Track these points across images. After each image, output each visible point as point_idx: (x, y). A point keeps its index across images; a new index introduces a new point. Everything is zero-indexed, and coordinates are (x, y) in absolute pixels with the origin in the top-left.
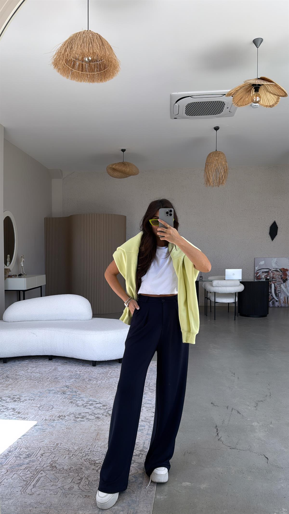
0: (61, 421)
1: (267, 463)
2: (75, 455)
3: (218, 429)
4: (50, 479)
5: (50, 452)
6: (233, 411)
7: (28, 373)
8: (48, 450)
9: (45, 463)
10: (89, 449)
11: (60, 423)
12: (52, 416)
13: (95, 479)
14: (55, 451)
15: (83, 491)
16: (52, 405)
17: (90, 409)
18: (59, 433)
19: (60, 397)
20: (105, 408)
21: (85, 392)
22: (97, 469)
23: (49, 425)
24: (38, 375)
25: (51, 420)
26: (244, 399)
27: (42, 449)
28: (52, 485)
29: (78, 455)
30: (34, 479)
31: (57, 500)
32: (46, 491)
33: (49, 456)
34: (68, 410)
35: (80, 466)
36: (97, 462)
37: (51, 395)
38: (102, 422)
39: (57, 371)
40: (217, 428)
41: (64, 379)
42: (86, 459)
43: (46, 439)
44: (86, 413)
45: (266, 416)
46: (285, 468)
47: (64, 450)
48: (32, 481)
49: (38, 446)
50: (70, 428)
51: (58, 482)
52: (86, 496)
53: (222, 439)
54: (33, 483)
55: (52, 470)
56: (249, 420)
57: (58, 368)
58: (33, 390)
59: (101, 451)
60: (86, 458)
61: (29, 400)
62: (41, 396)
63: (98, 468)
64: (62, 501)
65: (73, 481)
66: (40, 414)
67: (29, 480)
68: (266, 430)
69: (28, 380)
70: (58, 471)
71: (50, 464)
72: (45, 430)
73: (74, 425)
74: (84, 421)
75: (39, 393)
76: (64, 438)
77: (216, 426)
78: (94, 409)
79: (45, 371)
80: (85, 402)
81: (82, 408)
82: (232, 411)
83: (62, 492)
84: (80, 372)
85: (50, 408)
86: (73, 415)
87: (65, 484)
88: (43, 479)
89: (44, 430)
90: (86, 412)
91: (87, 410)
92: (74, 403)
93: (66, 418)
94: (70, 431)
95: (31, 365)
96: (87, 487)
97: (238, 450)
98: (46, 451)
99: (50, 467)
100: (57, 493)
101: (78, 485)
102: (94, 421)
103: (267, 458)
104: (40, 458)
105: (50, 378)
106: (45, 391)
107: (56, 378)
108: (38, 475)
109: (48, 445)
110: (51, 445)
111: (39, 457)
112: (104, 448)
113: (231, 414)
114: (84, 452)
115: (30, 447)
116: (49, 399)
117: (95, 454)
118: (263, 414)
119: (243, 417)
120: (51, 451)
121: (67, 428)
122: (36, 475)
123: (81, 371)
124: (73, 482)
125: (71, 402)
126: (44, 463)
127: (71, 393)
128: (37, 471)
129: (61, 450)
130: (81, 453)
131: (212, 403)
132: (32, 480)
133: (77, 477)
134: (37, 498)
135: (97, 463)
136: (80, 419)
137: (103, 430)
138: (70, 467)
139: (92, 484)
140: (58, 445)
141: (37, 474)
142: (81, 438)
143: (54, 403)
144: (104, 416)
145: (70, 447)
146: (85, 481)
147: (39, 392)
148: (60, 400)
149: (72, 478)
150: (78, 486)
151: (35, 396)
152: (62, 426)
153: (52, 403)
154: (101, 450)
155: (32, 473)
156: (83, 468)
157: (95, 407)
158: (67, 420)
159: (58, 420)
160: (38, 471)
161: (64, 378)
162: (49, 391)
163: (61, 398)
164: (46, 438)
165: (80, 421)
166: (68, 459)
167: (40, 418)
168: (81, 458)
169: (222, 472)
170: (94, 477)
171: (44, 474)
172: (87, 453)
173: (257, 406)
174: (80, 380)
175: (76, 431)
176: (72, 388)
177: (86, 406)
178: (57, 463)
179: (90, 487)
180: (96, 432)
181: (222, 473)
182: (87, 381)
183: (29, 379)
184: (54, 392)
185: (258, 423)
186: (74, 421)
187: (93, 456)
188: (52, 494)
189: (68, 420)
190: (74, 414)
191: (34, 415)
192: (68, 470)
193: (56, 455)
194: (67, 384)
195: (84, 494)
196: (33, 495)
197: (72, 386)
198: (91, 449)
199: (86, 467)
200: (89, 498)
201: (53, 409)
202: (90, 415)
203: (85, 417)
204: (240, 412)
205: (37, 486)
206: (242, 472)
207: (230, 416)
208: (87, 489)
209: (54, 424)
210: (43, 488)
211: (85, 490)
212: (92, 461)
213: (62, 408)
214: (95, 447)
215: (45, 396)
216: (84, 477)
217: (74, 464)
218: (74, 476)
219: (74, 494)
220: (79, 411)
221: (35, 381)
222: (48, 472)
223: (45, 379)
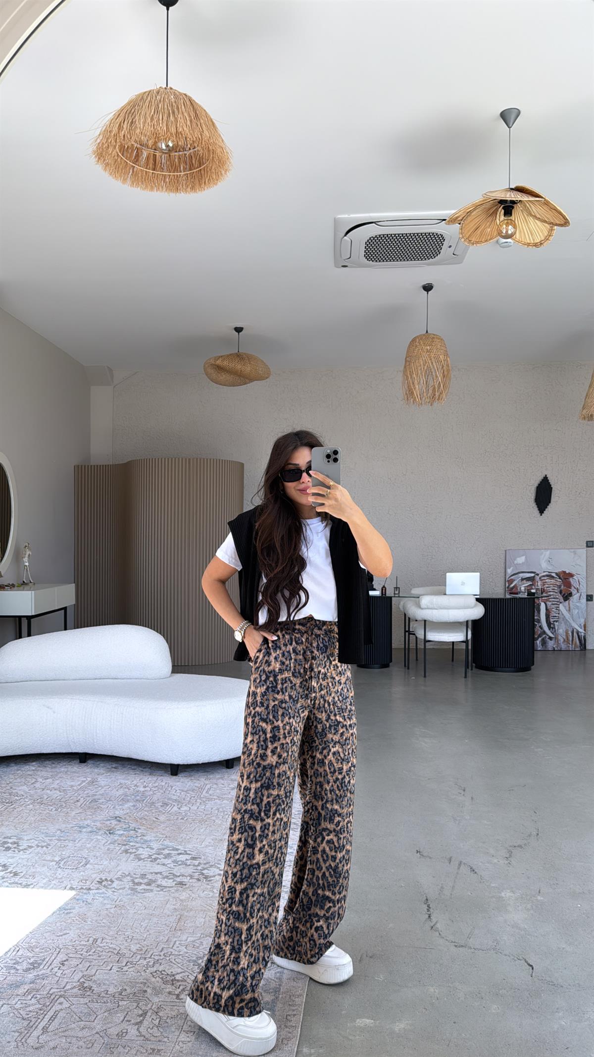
0: (104, 890)
1: (532, 977)
2: (131, 963)
3: (430, 906)
4: (78, 1015)
5: (80, 956)
6: (462, 867)
7: (36, 789)
8: (76, 952)
9: (69, 981)
10: (163, 949)
11: (102, 895)
12: (86, 880)
13: (174, 1013)
14: (89, 955)
15: (147, 1039)
16: (86, 857)
17: (164, 865)
18: (99, 915)
19: (102, 840)
20: (196, 864)
21: (155, 830)
22: (177, 992)
23: (78, 900)
24: (56, 794)
25: (82, 888)
26: (484, 843)
27: (62, 950)
28: (83, 1028)
29: (138, 963)
30: (46, 1015)
32: (69, 1040)
33: (78, 965)
34: (119, 868)
35: (142, 985)
36: (178, 977)
37: (84, 836)
38: (190, 892)
39: (96, 786)
40: (429, 903)
41: (111, 802)
42: (156, 972)
43: (71, 929)
44: (156, 873)
45: (528, 878)
46: (569, 987)
47: (108, 952)
48: (39, 1020)
49: (53, 943)
50: (123, 906)
51: (96, 1021)
52: (153, 1050)
53: (438, 925)
54: (42, 1023)
55: (83, 996)
56: (493, 885)
57: (99, 780)
58: (45, 826)
59: (187, 955)
60: (155, 969)
61: (38, 846)
62: (62, 838)
63: (180, 990)
65: (126, 1019)
66: (60, 877)
67: (34, 1018)
68: (529, 906)
69: (36, 804)
70: (95, 997)
71: (78, 983)
73: (131, 899)
74: (152, 891)
75: (59, 831)
76: (109, 927)
77: (427, 900)
78: (174, 866)
79: (72, 786)
80: (154, 851)
81: (149, 864)
82: (459, 868)
83: (103, 1041)
84: (145, 787)
85: (81, 865)
86: (129, 878)
87: (109, 1026)
88: (65, 1015)
89: (68, 910)
90: (156, 871)
91: (159, 869)
92: (131, 853)
93: (114, 885)
94: (123, 911)
95: (43, 773)
96: (155, 1031)
97: (470, 948)
98: (71, 955)
99: (79, 989)
100: (93, 1045)
101: (137, 1026)
102: (173, 891)
103: (531, 966)
104: (59, 969)
105: (82, 800)
106: (73, 827)
107: (94, 800)
108: (52, 1007)
109: (75, 942)
110: (83, 943)
111: (56, 967)
112: (193, 948)
113: (457, 873)
114: (150, 958)
115: (37, 948)
116: (79, 845)
117: (174, 962)
118: (523, 874)
119: (482, 881)
120: (82, 955)
121: (115, 907)
122: (49, 1008)
123: (148, 786)
124: (127, 1021)
125: (126, 851)
126: (66, 980)
127: (125, 833)
128: (52, 997)
129: (102, 952)
130: (145, 959)
131: (417, 852)
132: (41, 1017)
133: (135, 1010)
135: (178, 981)
136: (143, 887)
137: (191, 910)
138: (121, 988)
139: (166, 1025)
140: (97, 941)
141: (52, 1005)
142: (146, 927)
143: (89, 852)
144: (194, 881)
145: (122, 947)
146: (153, 1019)
148: (102, 848)
149: (126, 1013)
150: (138, 1029)
151: (50, 838)
152: (106, 902)
153: (85, 853)
154: (187, 953)
155: (41, 1003)
156: (149, 991)
157: (174, 862)
158: (115, 889)
159: (98, 889)
160: (53, 999)
162: (80, 827)
163: (104, 842)
164: (71, 927)
165: (143, 891)
166: (117, 971)
167: (60, 885)
168: (144, 970)
169: (438, 996)
170: (172, 1010)
171: (66, 1005)
172: (157, 958)
173: (510, 856)
174: (144, 805)
175: (135, 911)
176: (127, 821)
177: (156, 859)
178: (95, 981)
179: (162, 1030)
180: (178, 913)
181: (438, 999)
182: (160, 807)
183: (38, 803)
184: (89, 829)
185: (513, 892)
186: (132, 892)
187: (170, 965)
188: (82, 1047)
189: (118, 890)
190: (131, 877)
191: (47, 879)
192: (117, 995)
193: (92, 964)
194: (117, 813)
195: (150, 1046)
196: (42, 1050)
197: (128, 818)
198: (165, 951)
199: (154, 989)
200: (160, 1055)
201: (88, 866)
202: (164, 878)
203: (154, 882)
204: (476, 871)
205: (52, 1030)
206: (479, 995)
207: (456, 877)
208: (155, 1035)
209: (89, 898)
210: (63, 1034)
211: (152, 1038)
212: (168, 975)
213: (106, 863)
214: (175, 946)
215: (72, 838)
216: (151, 1009)
217: (130, 982)
218: (128, 1008)
219: (128, 1046)
220: (142, 870)
221: (51, 806)
222: (74, 1000)
223: (72, 801)
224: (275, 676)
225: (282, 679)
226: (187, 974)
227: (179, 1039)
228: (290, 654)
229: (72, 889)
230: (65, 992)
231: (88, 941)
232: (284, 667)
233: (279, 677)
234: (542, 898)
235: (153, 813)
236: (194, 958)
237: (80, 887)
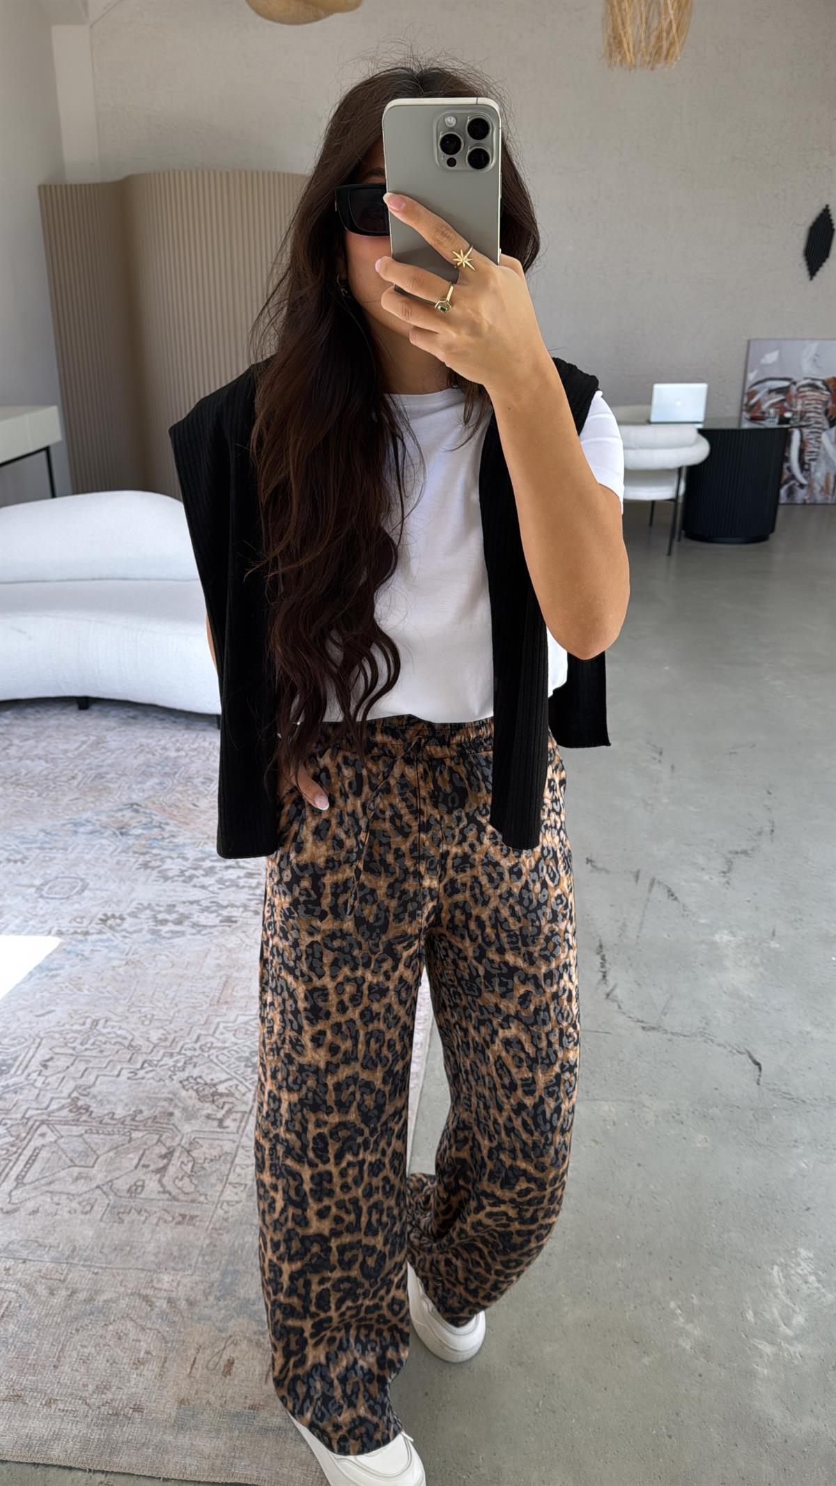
0: (109, 934)
1: (758, 1084)
2: (150, 1063)
3: (606, 958)
4: (70, 1155)
5: (71, 1051)
6: (656, 888)
7: (9, 759)
8: (66, 1044)
9: (56, 1096)
10: (198, 1037)
11: (107, 944)
12: (82, 918)
13: (215, 1153)
14: (86, 1049)
15: (175, 1199)
16: (83, 876)
17: (203, 887)
18: (102, 979)
19: (109, 846)
20: (254, 885)
21: (192, 826)
22: (219, 1116)
23: (69, 952)
24: (40, 767)
25: (76, 933)
26: (688, 845)
27: (44, 1042)
28: (77, 1179)
29: (161, 1063)
30: (20, 1155)
31: (91, 1234)
32: (56, 1199)
33: (68, 1067)
34: (134, 895)
35: (165, 1104)
36: (222, 1088)
37: (81, 839)
38: (242, 935)
39: (103, 750)
40: (605, 952)
41: (125, 778)
42: (187, 1079)
43: (57, 1004)
44: (191, 903)
45: (757, 908)
46: (815, 1102)
47: (115, 1043)
48: (11, 1164)
49: (31, 1029)
50: (138, 961)
51: (96, 1166)
52: (184, 1216)
53: (618, 992)
54: (15, 1169)
55: (76, 1122)
56: (702, 921)
57: (108, 739)
58: (21, 825)
59: (235, 1048)
60: (186, 1074)
61: (9, 860)
62: (47, 846)
63: (223, 1112)
64: (106, 1238)
65: (142, 1163)
66: (41, 912)
67: (5, 1159)
68: (757, 960)
69: (7, 786)
70: (94, 1124)
71: (69, 1100)
72: (56, 969)
73: (151, 950)
74: (183, 933)
75: (42, 835)
76: (117, 999)
77: (601, 946)
78: (220, 889)
79: (65, 751)
80: (188, 864)
81: (179, 886)
82: (650, 891)
83: (107, 1202)
84: (178, 750)
85: (75, 891)
86: (148, 912)
87: (117, 1174)
88: (49, 1155)
89: (52, 970)
90: (191, 899)
91: (196, 894)
92: (153, 868)
93: (126, 925)
94: (138, 971)
95: (22, 729)
96: (186, 1184)
97: (666, 1032)
98: (57, 1050)
99: (71, 1111)
100: (92, 1207)
101: (158, 1176)
102: (216, 933)
103: (757, 1064)
104: (39, 1075)
105: (80, 778)
106: (64, 825)
107: (100, 774)
108: (30, 1140)
109: (64, 1025)
110: (76, 1027)
111: (35, 1072)
112: (246, 1034)
113: (648, 900)
114: (179, 1053)
115: (5, 1037)
116: (72, 856)
117: (216, 1061)
118: (749, 901)
119: (686, 913)
120: (74, 1049)
121: (127, 963)
122: (25, 1142)
123: (182, 749)
124: (144, 1166)
125: (145, 866)
126: (49, 1095)
127: (145, 832)
128: (30, 1123)
129: (105, 1043)
130: (171, 1055)
131: (588, 861)
132: (14, 1158)
133: (156, 1148)
134: (29, 1227)
135: (221, 1095)
136: (170, 927)
137: (244, 967)
138: (133, 1109)
139: (202, 1173)
140: (97, 1025)
141: (29, 1137)
142: (173, 999)
143: (88, 868)
144: (250, 914)
145: (137, 1034)
146: (183, 1163)
147: (42, 830)
148: (108, 860)
149: (141, 1152)
150: (160, 1181)
151: (28, 846)
152: (112, 955)
153: (81, 871)
154: (236, 1044)
155: (14, 1134)
156: (177, 1113)
157: (221, 881)
158: (128, 932)
159: (100, 932)
160: (30, 1126)
161: (126, 775)
162: (75, 825)
163: (111, 849)
164: (58, 1001)
165: (169, 935)
166: (129, 1078)
167: (41, 928)
168: (170, 1077)
169: (615, 1119)
170: (211, 1146)
171: (51, 1137)
172: (189, 1053)
173: (730, 870)
174: (175, 781)
175: (158, 971)
176: (148, 811)
177: (191, 877)
178: (94, 1097)
179: (196, 1182)
180: (223, 973)
181: (614, 1124)
182: (199, 785)
183: (12, 783)
184: (90, 828)
185: (734, 935)
186: (154, 937)
187: (209, 1067)
188: (75, 1211)
189: (131, 933)
190: (152, 910)
191: (21, 918)
192: (128, 1121)
193: (91, 1065)
194: (135, 797)
195: (178, 1209)
196: (16, 1214)
197: (150, 805)
198: (202, 1042)
199: (184, 1109)
200: (194, 1225)
201: (87, 893)
202: (203, 911)
203: (188, 918)
204: (677, 895)
205: (30, 1181)
206: (677, 1117)
207: (646, 906)
208: (186, 1191)
209: (86, 948)
210: (46, 1188)
211: (182, 1197)
212: (206, 1084)
213: (113, 886)
214: (218, 1032)
215: (61, 845)
216: (179, 1145)
217: (147, 1097)
218: (145, 1143)
219: (146, 1211)
220: (170, 897)
221: (32, 787)
222: (64, 1130)
223: (64, 779)
224: (316, 878)
225: (335, 885)
226: (235, 1082)
227: (222, 1198)
228: (357, 821)
229: (60, 933)
230: (49, 1116)
231: (84, 1024)
232: (343, 854)
233: (328, 880)
234: (778, 946)
235: (189, 795)
236: (247, 1054)
237: (72, 930)
